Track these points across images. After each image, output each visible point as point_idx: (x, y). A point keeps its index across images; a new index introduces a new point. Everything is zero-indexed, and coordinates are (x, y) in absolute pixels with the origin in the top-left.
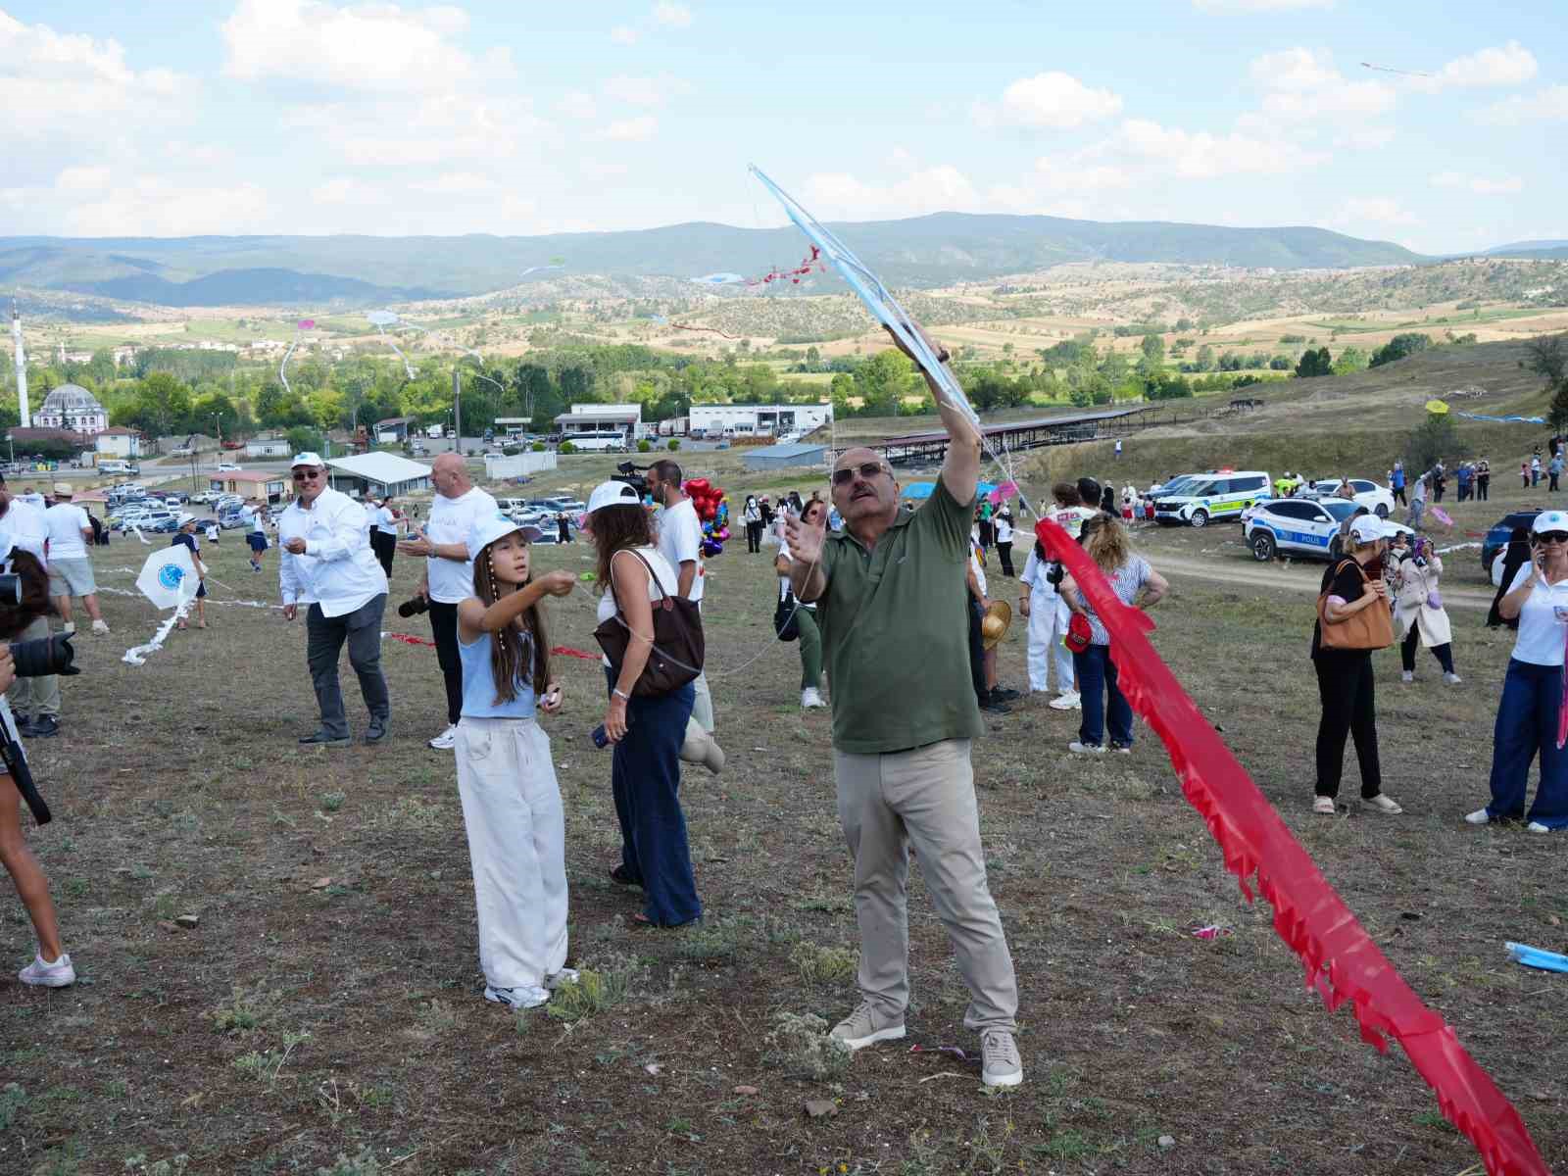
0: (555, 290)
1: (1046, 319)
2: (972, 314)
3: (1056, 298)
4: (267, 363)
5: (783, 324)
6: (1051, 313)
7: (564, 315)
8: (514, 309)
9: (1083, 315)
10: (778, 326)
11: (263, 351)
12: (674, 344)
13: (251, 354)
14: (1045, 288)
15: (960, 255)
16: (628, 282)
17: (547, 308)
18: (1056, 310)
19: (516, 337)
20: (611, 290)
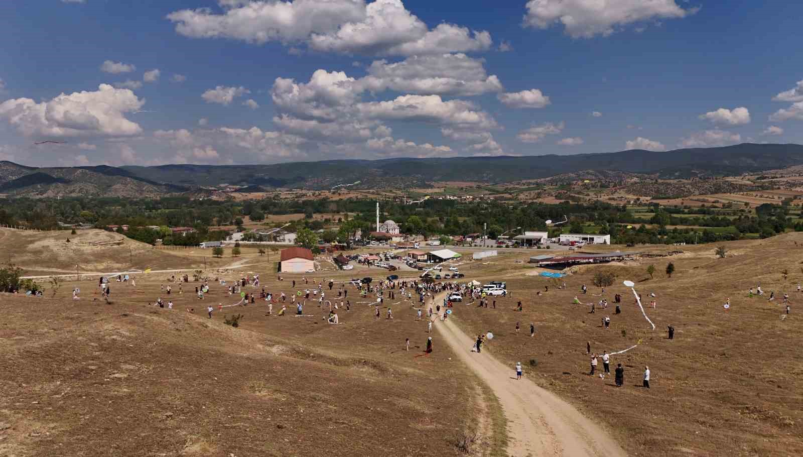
0: (574, 176)
1: (775, 191)
2: (740, 188)
3: (783, 182)
4: (465, 203)
5: (655, 192)
6: (779, 188)
7: (573, 187)
8: (555, 184)
9: (793, 190)
10: (654, 193)
11: (465, 199)
12: (610, 199)
13: (461, 200)
14: (782, 177)
15: (749, 161)
16: (602, 173)
17: (567, 184)
18: (781, 187)
19: (552, 195)
20: (596, 176)
